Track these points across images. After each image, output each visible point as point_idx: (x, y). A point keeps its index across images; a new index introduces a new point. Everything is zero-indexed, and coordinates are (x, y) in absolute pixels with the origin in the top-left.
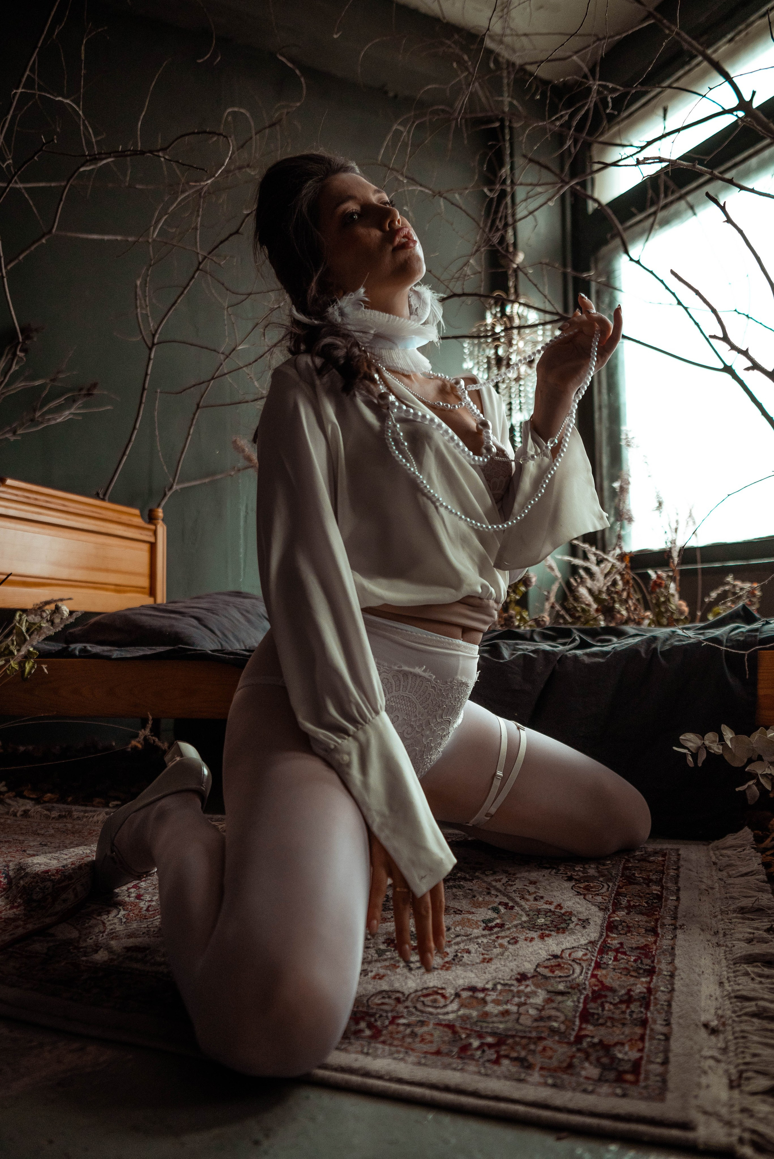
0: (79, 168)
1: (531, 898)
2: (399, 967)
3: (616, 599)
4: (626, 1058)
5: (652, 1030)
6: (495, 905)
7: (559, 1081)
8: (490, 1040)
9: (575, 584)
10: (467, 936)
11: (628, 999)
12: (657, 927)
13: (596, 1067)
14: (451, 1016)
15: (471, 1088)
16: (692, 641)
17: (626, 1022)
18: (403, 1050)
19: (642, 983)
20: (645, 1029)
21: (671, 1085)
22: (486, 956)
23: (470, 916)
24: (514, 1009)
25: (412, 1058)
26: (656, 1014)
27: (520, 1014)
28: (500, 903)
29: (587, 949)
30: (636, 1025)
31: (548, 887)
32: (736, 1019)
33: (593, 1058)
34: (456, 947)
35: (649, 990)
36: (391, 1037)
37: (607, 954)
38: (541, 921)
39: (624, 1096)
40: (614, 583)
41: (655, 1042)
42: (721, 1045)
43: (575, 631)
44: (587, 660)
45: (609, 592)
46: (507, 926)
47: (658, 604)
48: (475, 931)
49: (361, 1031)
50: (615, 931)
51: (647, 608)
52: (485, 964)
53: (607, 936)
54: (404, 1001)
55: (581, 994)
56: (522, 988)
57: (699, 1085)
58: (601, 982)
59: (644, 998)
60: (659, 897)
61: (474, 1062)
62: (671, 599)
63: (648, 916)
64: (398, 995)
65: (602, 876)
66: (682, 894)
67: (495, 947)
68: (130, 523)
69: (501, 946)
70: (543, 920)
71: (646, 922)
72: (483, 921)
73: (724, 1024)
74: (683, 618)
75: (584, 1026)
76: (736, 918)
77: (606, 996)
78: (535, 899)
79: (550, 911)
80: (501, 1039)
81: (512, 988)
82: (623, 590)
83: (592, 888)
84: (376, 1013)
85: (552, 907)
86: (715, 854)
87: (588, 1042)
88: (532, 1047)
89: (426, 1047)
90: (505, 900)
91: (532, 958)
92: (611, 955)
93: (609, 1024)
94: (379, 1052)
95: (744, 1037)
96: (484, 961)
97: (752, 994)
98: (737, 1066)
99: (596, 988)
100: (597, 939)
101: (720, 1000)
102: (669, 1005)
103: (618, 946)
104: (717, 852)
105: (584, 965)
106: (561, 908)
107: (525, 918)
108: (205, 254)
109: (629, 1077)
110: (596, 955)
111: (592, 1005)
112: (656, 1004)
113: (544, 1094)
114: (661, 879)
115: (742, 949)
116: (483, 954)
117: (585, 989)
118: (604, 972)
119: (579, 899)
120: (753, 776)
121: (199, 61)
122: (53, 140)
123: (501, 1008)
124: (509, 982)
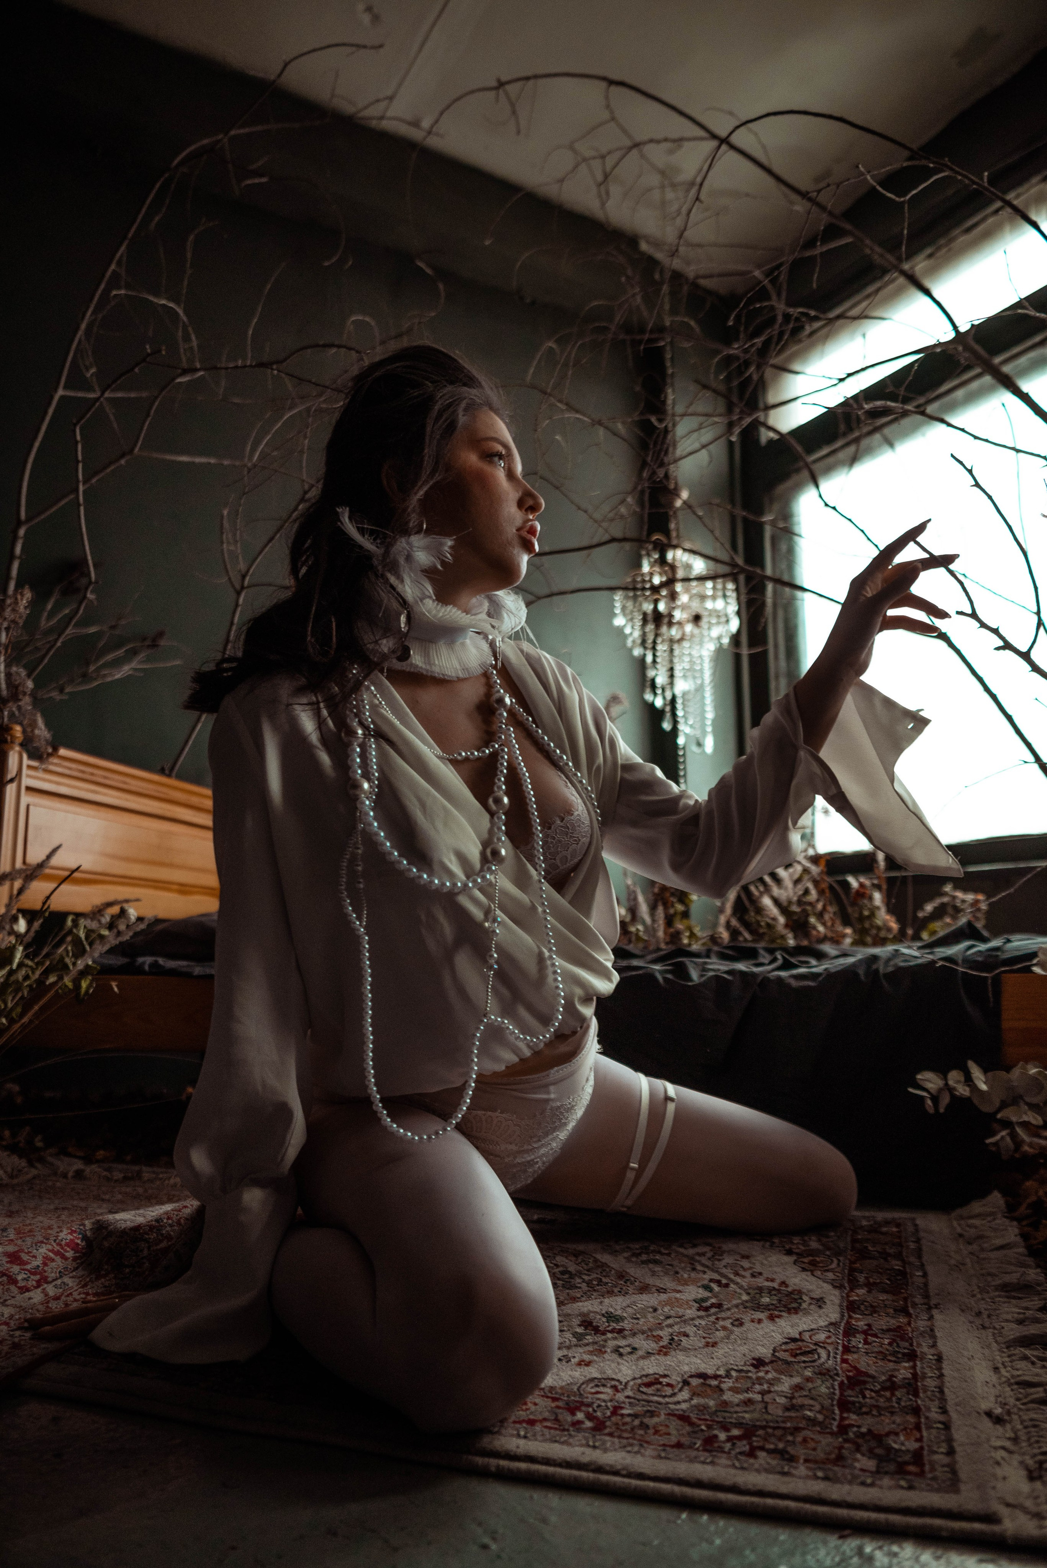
0: (174, 379)
1: (747, 1274)
2: (605, 1352)
3: (810, 912)
4: (903, 1448)
5: (927, 1418)
6: (706, 1282)
7: (831, 1475)
8: (736, 1432)
9: (756, 893)
10: (680, 1317)
11: (891, 1386)
12: (907, 1307)
13: (869, 1458)
14: (684, 1406)
15: (729, 1482)
16: (920, 961)
17: (894, 1410)
18: (635, 1442)
19: (905, 1368)
20: (919, 1417)
21: (963, 1475)
22: (710, 1340)
23: (678, 1295)
24: (758, 1397)
25: (649, 1452)
26: (928, 1403)
27: (767, 1403)
28: (711, 1280)
29: (829, 1331)
30: (907, 1414)
31: (765, 1262)
32: (1022, 1407)
33: (864, 1449)
34: (670, 1330)
35: (915, 1375)
36: (618, 1428)
37: (855, 1337)
38: (766, 1300)
39: (911, 1488)
40: (807, 892)
41: (934, 1431)
42: (1010, 1434)
43: (762, 952)
44: (794, 983)
45: (800, 902)
46: (725, 1307)
47: (861, 919)
48: (688, 1311)
49: (580, 1422)
50: (859, 1312)
51: (846, 922)
52: (711, 1348)
53: (850, 1317)
54: (623, 1390)
55: (834, 1380)
56: (761, 1374)
57: (994, 1476)
58: (855, 1368)
59: (909, 1384)
60: (903, 1273)
61: (725, 1455)
62: (877, 913)
63: (894, 1295)
64: (613, 1383)
65: (829, 1249)
66: (929, 1269)
67: (717, 1330)
68: (196, 804)
69: (724, 1328)
70: (768, 1300)
71: (893, 1301)
72: (695, 1301)
73: (1009, 1413)
74: (891, 936)
75: (845, 1415)
76: (999, 1296)
77: (865, 1382)
78: (753, 1276)
79: (774, 1289)
80: (749, 1432)
81: (750, 1374)
82: (818, 900)
83: (819, 1263)
84: (593, 1403)
85: (775, 1285)
86: (960, 1225)
87: (854, 1433)
88: (790, 1438)
89: (663, 1440)
90: (716, 1276)
91: (765, 1341)
92: (860, 1337)
93: (875, 1412)
94: (608, 1445)
95: (1035, 1426)
96: (707, 1345)
97: (1036, 1379)
98: (1035, 1455)
99: (851, 1374)
100: (838, 1320)
101: (999, 1387)
102: (942, 1392)
103: (866, 1327)
104: (962, 1222)
105: (830, 1348)
106: (787, 1286)
107: (745, 1297)
109: (912, 1468)
110: (841, 1337)
111: (849, 1392)
112: (925, 1392)
113: (816, 1487)
114: (900, 1253)
115: (1013, 1331)
116: (704, 1338)
117: (837, 1375)
118: (855, 1356)
119: (807, 1276)
120: (1007, 1124)
121: (326, 264)
122: (160, 351)
123: (741, 1397)
124: (745, 1368)
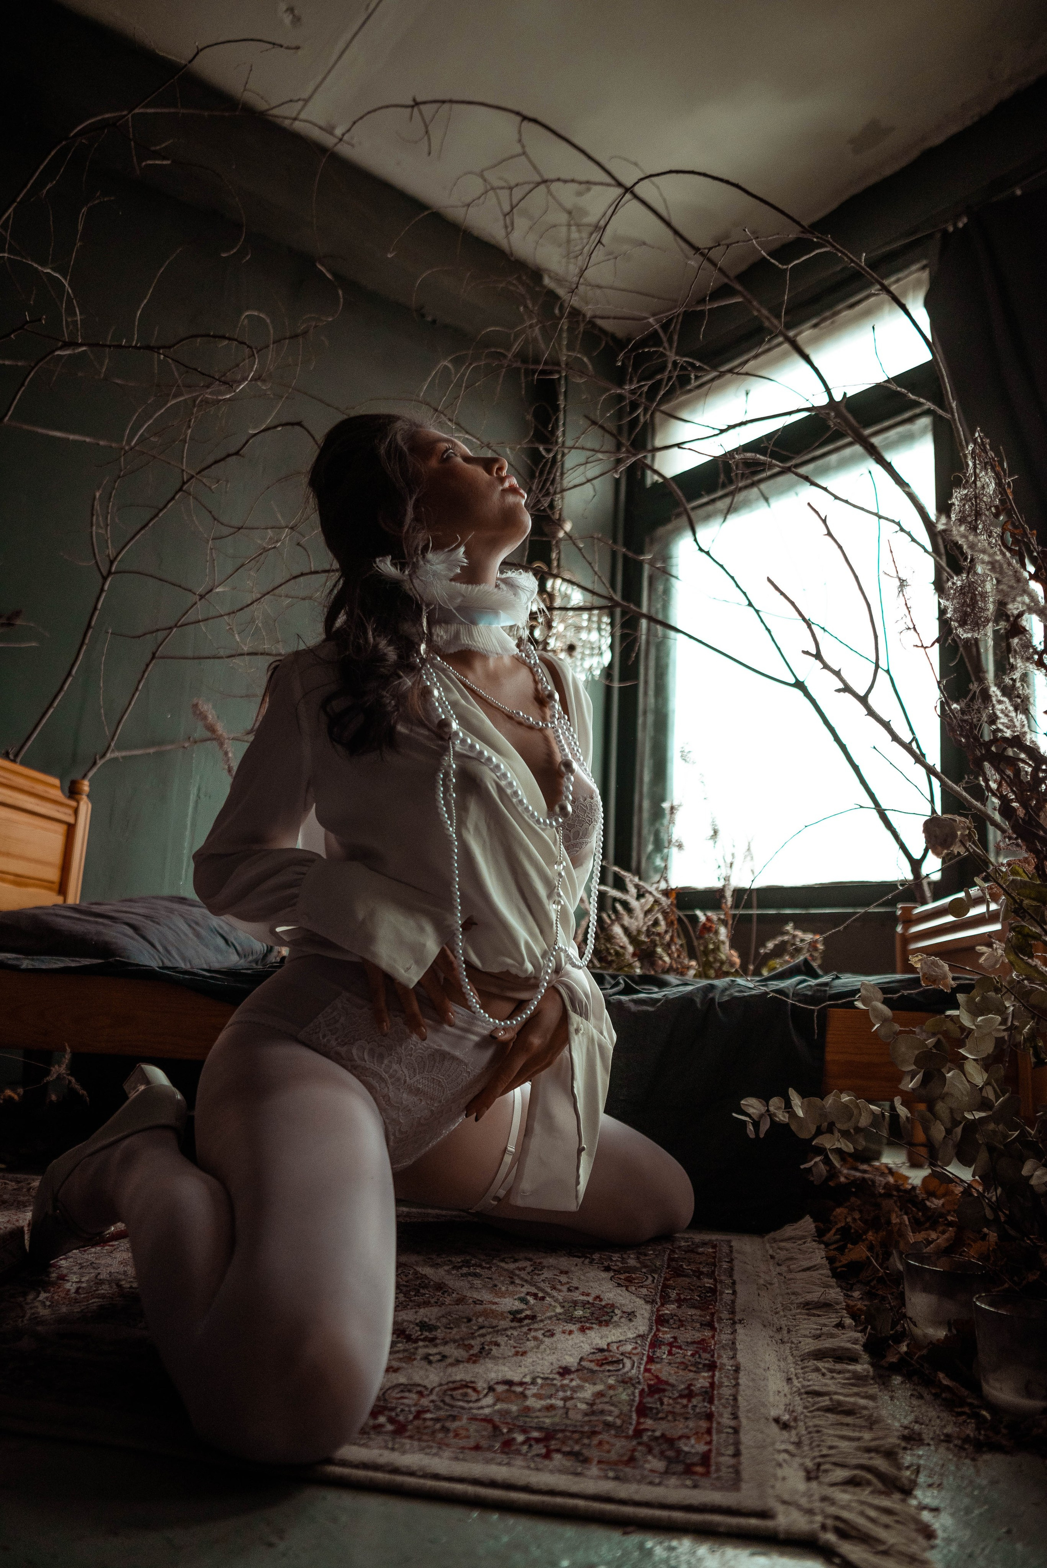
0: (53, 351)
1: (564, 1288)
2: (415, 1359)
3: (658, 942)
4: (693, 1451)
5: (719, 1423)
6: (522, 1295)
7: (621, 1474)
8: (535, 1434)
9: (608, 921)
10: (493, 1327)
11: (689, 1394)
12: (713, 1321)
13: (660, 1460)
14: (487, 1411)
15: (522, 1482)
16: (754, 992)
17: (688, 1416)
18: (434, 1445)
19: (704, 1378)
20: (711, 1422)
21: (745, 1475)
22: (518, 1349)
23: (494, 1307)
24: (560, 1403)
25: (447, 1453)
26: (721, 1409)
27: (568, 1409)
28: (528, 1294)
29: (636, 1343)
30: (701, 1419)
31: (582, 1277)
32: (808, 1414)
33: (656, 1451)
34: (482, 1340)
35: (712, 1384)
36: (419, 1432)
37: (660, 1348)
38: (579, 1313)
39: (695, 1486)
40: (656, 923)
41: (724, 1435)
42: (794, 1439)
43: (608, 978)
44: (633, 1007)
45: (648, 933)
46: (539, 1319)
47: (706, 952)
48: (502, 1322)
49: (381, 1426)
50: (667, 1325)
51: (692, 955)
52: (519, 1357)
53: (658, 1330)
54: (428, 1395)
55: (635, 1388)
56: (566, 1382)
57: (775, 1476)
58: (657, 1377)
59: (706, 1392)
60: (713, 1291)
61: (521, 1458)
62: (722, 947)
63: (702, 1310)
64: (419, 1389)
65: (646, 1267)
66: (738, 1288)
67: (528, 1340)
68: (45, 795)
69: (535, 1338)
70: (581, 1313)
71: (700, 1316)
72: (510, 1312)
73: (795, 1420)
74: (733, 970)
75: (642, 1420)
76: (800, 1313)
77: (664, 1390)
78: (569, 1290)
79: (588, 1302)
80: (549, 1435)
81: (555, 1382)
82: (666, 932)
83: (634, 1279)
84: (396, 1408)
85: (590, 1299)
86: (772, 1247)
87: (649, 1436)
88: (586, 1441)
89: (462, 1443)
90: (533, 1290)
91: (573, 1351)
92: (665, 1349)
93: (670, 1418)
94: (408, 1446)
95: (818, 1432)
96: (517, 1353)
97: (825, 1389)
98: (814, 1458)
99: (652, 1382)
100: (646, 1332)
101: (789, 1397)
102: (735, 1399)
103: (671, 1340)
104: (774, 1245)
105: (635, 1358)
106: (601, 1300)
107: (559, 1310)
108: (193, 473)
109: (699, 1469)
110: (647, 1349)
111: (649, 1399)
112: (720, 1399)
113: (607, 1487)
114: (713, 1272)
115: (809, 1345)
116: (515, 1347)
117: (639, 1383)
118: (658, 1366)
119: (621, 1291)
120: (820, 1151)
121: (224, 255)
122: (39, 320)
123: (543, 1403)
124: (551, 1376)
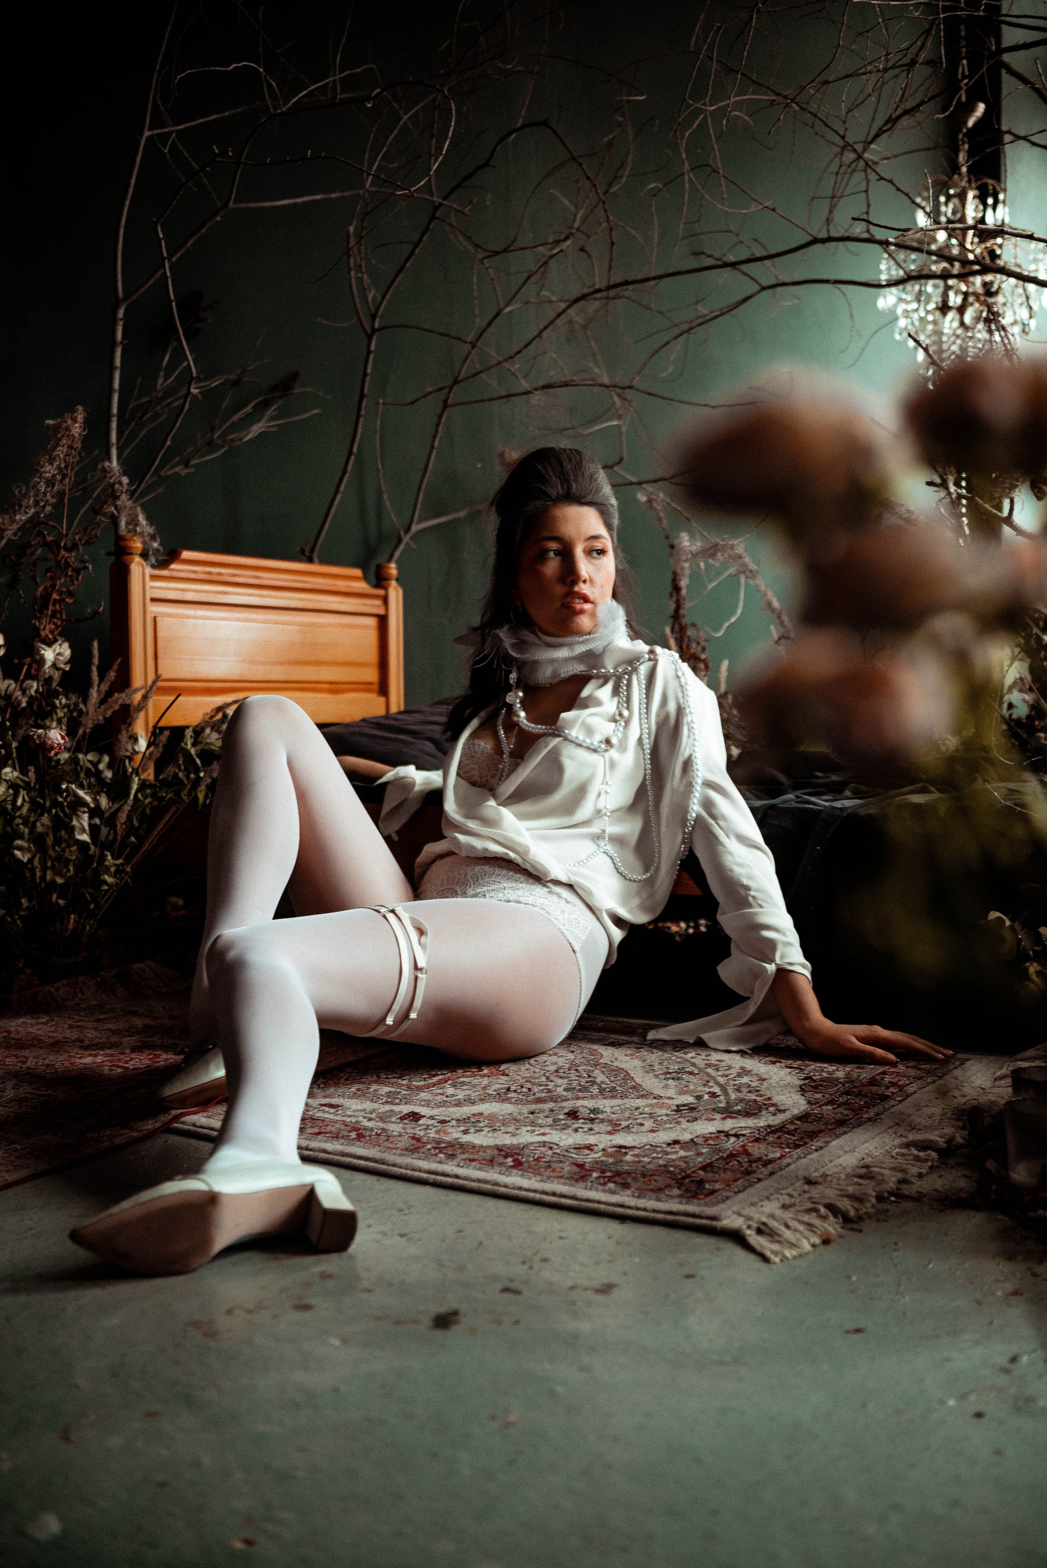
14: (590, 1159)
68: (348, 590)
81: (659, 1148)
123: (636, 1159)
124: (660, 1145)
